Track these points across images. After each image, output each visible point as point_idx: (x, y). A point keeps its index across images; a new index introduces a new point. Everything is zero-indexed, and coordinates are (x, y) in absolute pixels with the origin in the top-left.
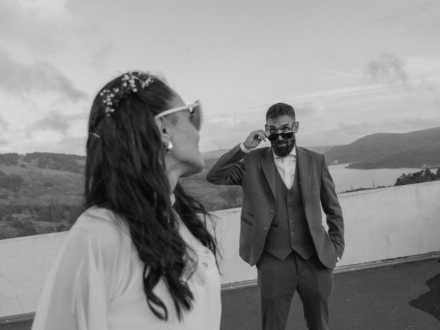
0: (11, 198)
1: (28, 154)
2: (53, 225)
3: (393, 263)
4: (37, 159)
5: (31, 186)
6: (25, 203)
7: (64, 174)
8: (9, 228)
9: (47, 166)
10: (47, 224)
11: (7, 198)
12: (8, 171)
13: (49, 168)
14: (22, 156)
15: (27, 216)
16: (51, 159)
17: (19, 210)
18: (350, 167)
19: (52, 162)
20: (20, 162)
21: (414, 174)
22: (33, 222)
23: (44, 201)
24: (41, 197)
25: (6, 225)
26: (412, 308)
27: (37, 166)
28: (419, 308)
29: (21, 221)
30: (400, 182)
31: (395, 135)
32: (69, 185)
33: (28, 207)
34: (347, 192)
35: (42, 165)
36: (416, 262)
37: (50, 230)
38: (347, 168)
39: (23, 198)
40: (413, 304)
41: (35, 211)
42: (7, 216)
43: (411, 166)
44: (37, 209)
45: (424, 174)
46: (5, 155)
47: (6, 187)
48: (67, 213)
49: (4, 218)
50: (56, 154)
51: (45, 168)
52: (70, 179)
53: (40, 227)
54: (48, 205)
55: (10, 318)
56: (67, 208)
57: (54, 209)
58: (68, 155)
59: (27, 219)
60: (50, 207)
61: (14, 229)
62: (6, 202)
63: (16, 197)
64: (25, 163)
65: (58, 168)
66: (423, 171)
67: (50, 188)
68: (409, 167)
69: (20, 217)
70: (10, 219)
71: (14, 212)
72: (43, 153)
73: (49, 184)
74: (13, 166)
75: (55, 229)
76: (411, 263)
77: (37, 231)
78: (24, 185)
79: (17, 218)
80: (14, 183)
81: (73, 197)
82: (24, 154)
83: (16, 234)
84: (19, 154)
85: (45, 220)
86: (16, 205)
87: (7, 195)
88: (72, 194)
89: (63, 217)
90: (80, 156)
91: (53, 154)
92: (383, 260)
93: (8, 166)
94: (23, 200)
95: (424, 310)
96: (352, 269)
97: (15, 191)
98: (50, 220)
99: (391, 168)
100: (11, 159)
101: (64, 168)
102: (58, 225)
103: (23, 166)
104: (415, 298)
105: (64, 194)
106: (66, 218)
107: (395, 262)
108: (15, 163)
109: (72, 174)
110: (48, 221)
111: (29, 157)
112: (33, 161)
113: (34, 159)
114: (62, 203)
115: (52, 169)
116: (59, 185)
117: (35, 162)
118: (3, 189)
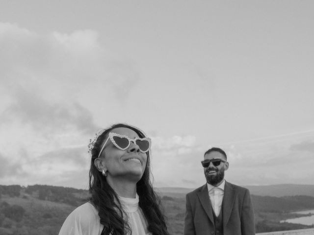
0: (14, 227)
1: (30, 187)
4: (38, 191)
5: (31, 216)
6: (27, 233)
9: (46, 198)
11: (10, 228)
12: (12, 201)
13: (48, 200)
14: (24, 188)
16: (50, 191)
19: (51, 194)
20: (22, 193)
27: (37, 198)
35: (42, 197)
39: (24, 227)
47: (9, 217)
50: (55, 187)
51: (44, 200)
58: (66, 188)
62: (9, 231)
63: (19, 226)
64: (26, 195)
65: (56, 201)
67: (49, 219)
72: (43, 186)
73: (48, 216)
74: (16, 198)
78: (25, 216)
80: (16, 213)
84: (21, 186)
87: (11, 224)
90: (77, 190)
91: (52, 186)
93: (11, 196)
94: (25, 230)
97: (17, 221)
100: (14, 190)
101: (62, 200)
103: (25, 197)
108: (18, 195)
111: (31, 189)
112: (34, 192)
115: (51, 201)
116: (57, 217)
117: (36, 194)
118: (7, 219)
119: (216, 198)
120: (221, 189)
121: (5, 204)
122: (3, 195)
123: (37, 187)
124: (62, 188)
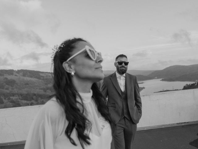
0: (10, 89)
1: (18, 70)
2: (28, 102)
3: (182, 125)
4: (22, 72)
5: (19, 84)
6: (16, 92)
7: (34, 79)
8: (9, 103)
9: (26, 76)
10: (26, 101)
11: (8, 90)
12: (10, 77)
13: (27, 77)
14: (15, 71)
15: (17, 98)
16: (28, 73)
17: (13, 95)
18: (163, 80)
20: (15, 73)
21: (192, 84)
22: (19, 100)
23: (24, 91)
24: (23, 89)
25: (7, 101)
26: (190, 146)
27: (22, 76)
28: (193, 145)
29: (14, 100)
30: (186, 88)
31: (183, 67)
32: (36, 85)
33: (17, 94)
34: (161, 92)
35: (24, 75)
36: (192, 125)
37: (27, 105)
38: (161, 80)
39: (15, 89)
40: (191, 144)
41: (20, 96)
42: (8, 97)
43: (190, 81)
44: (21, 95)
45: (196, 84)
46: (8, 70)
47: (8, 85)
48: (34, 97)
49: (7, 98)
50: (31, 71)
51: (25, 76)
52: (36, 82)
53: (22, 103)
54: (26, 93)
55: (10, 143)
56: (35, 95)
57: (29, 95)
58: (36, 71)
59: (17, 99)
60: (27, 94)
61: (11, 104)
62: (8, 91)
63: (12, 89)
64: (17, 74)
65: (31, 77)
66: (196, 83)
67: (27, 86)
68: (189, 81)
69: (14, 98)
70: (9, 99)
71: (11, 96)
72: (25, 70)
73: (27, 84)
74: (11, 75)
75: (30, 104)
76: (190, 125)
77: (21, 105)
78: (16, 84)
79: (12, 99)
80: (11, 83)
81: (37, 90)
82: (17, 70)
83: (12, 105)
84: (14, 70)
85: (25, 100)
86: (12, 92)
87: (9, 88)
88: (37, 89)
89: (33, 99)
90: (41, 72)
91: (29, 70)
92: (177, 123)
93: (9, 75)
94: (16, 91)
95: (196, 146)
96: (163, 127)
97: (12, 86)
98: (27, 100)
99: (181, 81)
100: (11, 72)
101: (34, 77)
102: (30, 102)
103: (16, 75)
104: (192, 141)
105: (34, 88)
106: (34, 100)
107: (183, 125)
108: (12, 74)
109: (37, 80)
110: (26, 100)
111: (19, 72)
112: (20, 73)
113: (21, 73)
114: (32, 93)
115: (29, 77)
116: (31, 84)
117: (21, 74)
118: (7, 86)
119: (121, 81)
120: (124, 76)
121: (6, 78)
122: (5, 74)
123: (22, 71)
124: (34, 71)
